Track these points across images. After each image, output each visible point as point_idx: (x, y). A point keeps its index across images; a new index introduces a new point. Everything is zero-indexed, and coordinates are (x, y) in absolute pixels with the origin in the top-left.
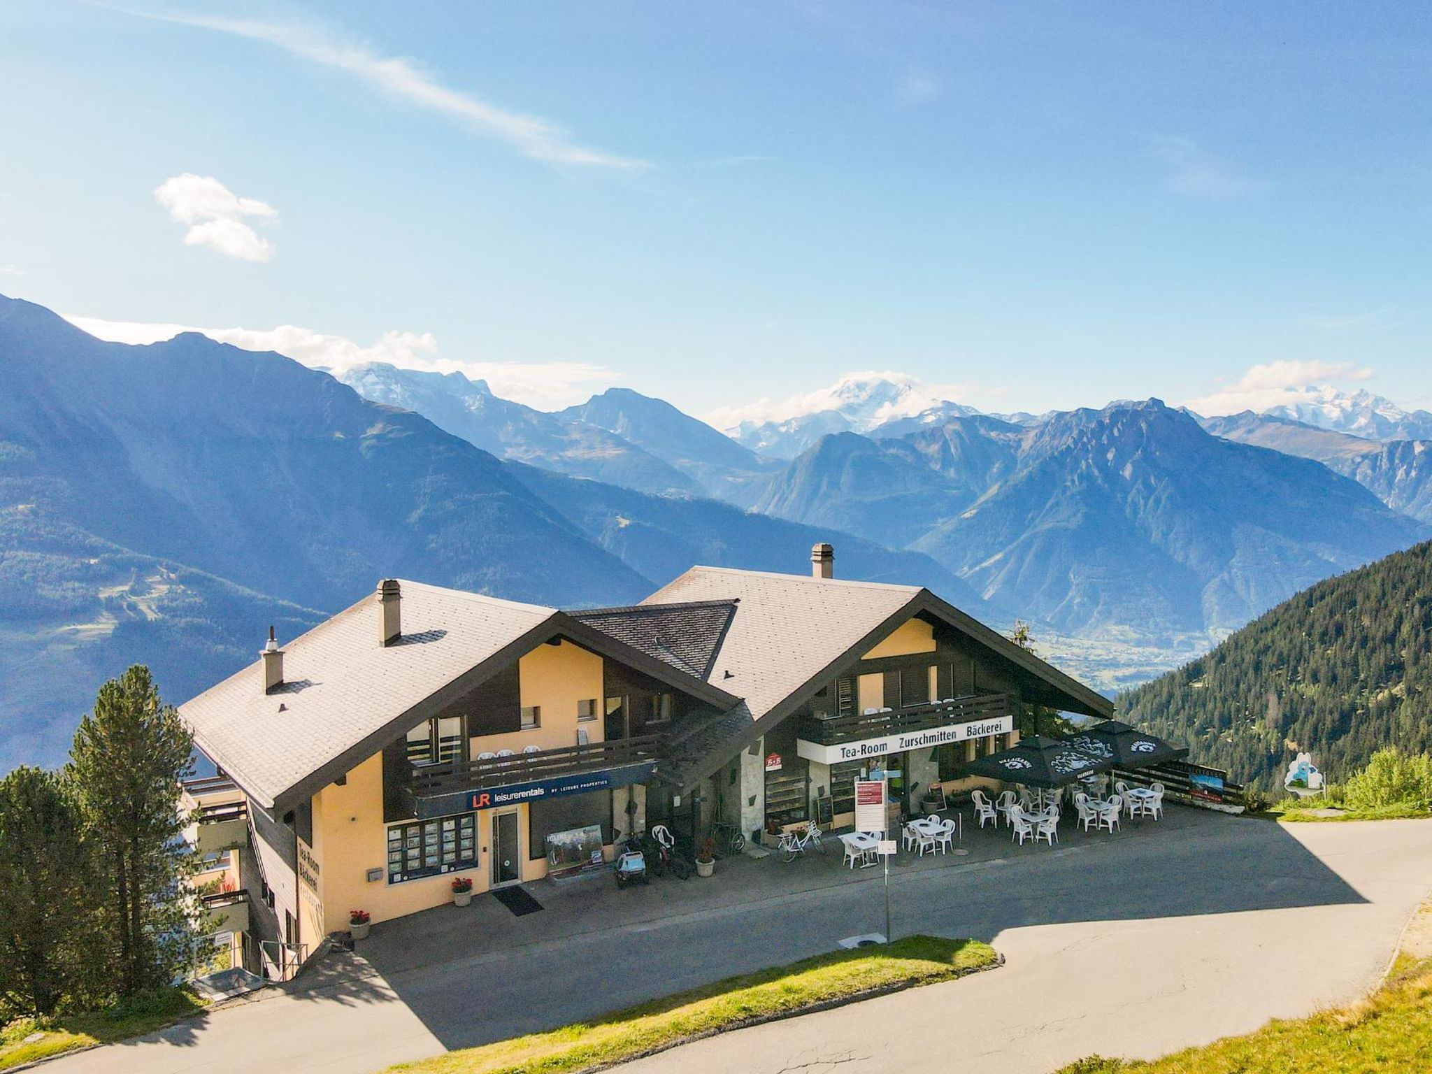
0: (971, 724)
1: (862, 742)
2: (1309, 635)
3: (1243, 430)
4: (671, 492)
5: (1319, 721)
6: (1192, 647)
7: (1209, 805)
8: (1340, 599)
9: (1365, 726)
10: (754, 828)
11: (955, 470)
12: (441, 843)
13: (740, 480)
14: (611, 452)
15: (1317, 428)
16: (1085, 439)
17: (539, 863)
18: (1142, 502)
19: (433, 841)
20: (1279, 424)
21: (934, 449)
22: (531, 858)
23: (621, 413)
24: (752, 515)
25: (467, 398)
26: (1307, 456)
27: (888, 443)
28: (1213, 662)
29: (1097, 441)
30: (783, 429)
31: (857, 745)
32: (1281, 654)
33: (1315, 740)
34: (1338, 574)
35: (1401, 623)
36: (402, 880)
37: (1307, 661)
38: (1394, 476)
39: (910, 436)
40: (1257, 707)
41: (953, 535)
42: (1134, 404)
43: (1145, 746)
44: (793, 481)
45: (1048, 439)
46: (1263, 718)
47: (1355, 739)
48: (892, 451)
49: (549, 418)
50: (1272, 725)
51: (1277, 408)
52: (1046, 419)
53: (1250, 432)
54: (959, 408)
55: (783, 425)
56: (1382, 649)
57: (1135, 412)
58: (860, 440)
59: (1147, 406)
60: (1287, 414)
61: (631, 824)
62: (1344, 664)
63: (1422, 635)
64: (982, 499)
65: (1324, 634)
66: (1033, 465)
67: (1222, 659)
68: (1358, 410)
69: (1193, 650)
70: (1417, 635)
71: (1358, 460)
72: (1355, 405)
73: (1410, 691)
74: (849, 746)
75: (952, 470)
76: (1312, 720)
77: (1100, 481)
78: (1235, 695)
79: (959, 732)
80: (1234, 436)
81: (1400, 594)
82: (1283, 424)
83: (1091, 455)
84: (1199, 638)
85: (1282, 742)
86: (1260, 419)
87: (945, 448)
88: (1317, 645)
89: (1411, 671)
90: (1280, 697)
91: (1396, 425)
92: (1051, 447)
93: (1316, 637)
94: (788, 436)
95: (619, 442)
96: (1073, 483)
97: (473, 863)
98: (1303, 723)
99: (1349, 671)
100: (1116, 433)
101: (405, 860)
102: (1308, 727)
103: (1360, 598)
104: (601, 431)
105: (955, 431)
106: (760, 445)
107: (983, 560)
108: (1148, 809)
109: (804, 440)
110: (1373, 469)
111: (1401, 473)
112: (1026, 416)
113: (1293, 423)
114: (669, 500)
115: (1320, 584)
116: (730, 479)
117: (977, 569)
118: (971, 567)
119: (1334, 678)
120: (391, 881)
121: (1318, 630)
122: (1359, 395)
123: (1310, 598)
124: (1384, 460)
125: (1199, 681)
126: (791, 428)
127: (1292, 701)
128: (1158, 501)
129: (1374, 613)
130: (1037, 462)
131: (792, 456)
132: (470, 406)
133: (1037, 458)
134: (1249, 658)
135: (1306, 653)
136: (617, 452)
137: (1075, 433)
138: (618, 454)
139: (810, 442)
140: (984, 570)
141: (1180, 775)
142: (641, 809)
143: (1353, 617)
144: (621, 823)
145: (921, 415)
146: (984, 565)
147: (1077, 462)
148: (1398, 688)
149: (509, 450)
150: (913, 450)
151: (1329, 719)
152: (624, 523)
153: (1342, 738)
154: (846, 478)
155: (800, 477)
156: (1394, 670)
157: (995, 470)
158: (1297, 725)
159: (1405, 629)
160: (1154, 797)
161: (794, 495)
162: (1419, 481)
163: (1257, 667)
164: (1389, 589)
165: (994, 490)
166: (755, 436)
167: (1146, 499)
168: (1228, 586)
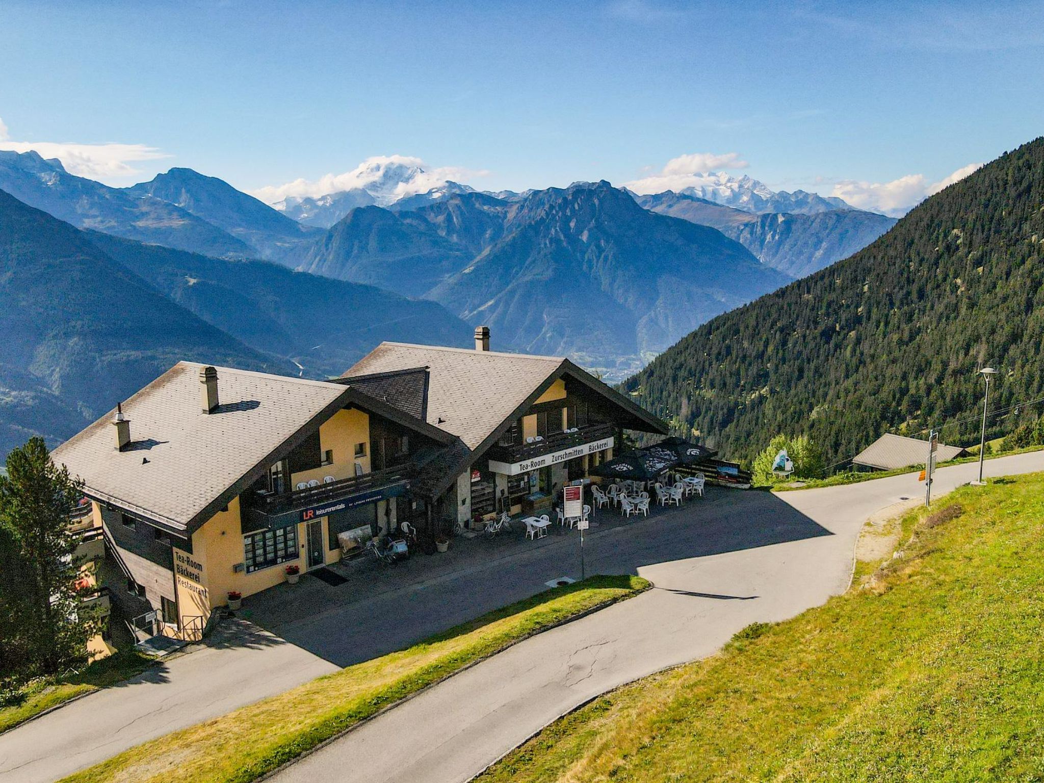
0: (591, 444)
1: (531, 460)
2: (709, 355)
3: (664, 205)
4: (231, 256)
5: (714, 415)
6: (629, 366)
7: (729, 485)
8: (729, 329)
9: (743, 417)
10: (465, 520)
11: (458, 236)
12: (275, 544)
13: (287, 245)
14: (178, 223)
15: (715, 204)
16: (554, 212)
17: (336, 552)
18: (595, 260)
19: (270, 543)
20: (690, 201)
21: (441, 219)
22: (331, 549)
23: (183, 190)
24: (299, 274)
25: (43, 174)
26: (708, 225)
27: (404, 215)
28: (645, 377)
29: (563, 214)
30: (320, 203)
31: (528, 462)
32: (690, 369)
33: (711, 428)
34: (729, 311)
35: (768, 344)
36: (255, 570)
37: (707, 374)
38: (765, 239)
39: (422, 209)
40: (674, 407)
41: (456, 287)
42: (589, 184)
43: (694, 452)
44: (330, 246)
45: (526, 211)
46: (678, 415)
47: (737, 426)
48: (408, 221)
49: (120, 194)
50: (684, 419)
51: (689, 188)
52: (525, 196)
53: (670, 206)
54: (459, 187)
55: (320, 200)
56: (756, 363)
57: (590, 191)
58: (383, 212)
59: (599, 187)
60: (695, 194)
61: (389, 523)
62: (731, 374)
63: (781, 352)
64: (478, 259)
65: (719, 354)
66: (515, 233)
67: (651, 374)
68: (742, 190)
69: (630, 368)
70: (777, 353)
71: (742, 227)
72: (740, 186)
73: (772, 392)
74: (524, 463)
75: (455, 236)
76: (710, 414)
77: (565, 244)
78: (660, 399)
79: (585, 449)
80: (659, 209)
81: (768, 324)
82: (692, 200)
83: (558, 224)
84: (634, 360)
85: (690, 431)
86: (678, 197)
87: (449, 219)
88: (714, 363)
89: (773, 377)
90: (689, 399)
91: (767, 201)
92: (530, 218)
93: (713, 357)
94: (324, 208)
95: (183, 213)
96: (545, 244)
97: (296, 555)
98: (704, 417)
99: (734, 379)
100: (576, 207)
101: (254, 557)
102: (707, 419)
103: (742, 329)
104: (167, 205)
105: (457, 205)
106: (302, 216)
107: (479, 306)
108: (695, 490)
109: (338, 213)
110: (751, 234)
111: (769, 237)
112: (511, 194)
113: (698, 200)
114: (230, 263)
115: (716, 319)
116: (279, 244)
117: (475, 312)
118: (471, 311)
119: (725, 384)
120: (248, 572)
121: (715, 351)
122: (744, 179)
123: (709, 329)
124: (759, 228)
125: (636, 391)
126: (327, 202)
127: (697, 401)
128: (606, 258)
129: (751, 338)
130: (519, 229)
131: (328, 225)
132: (47, 182)
133: (520, 225)
134: (669, 372)
135: (707, 367)
136: (182, 222)
137: (547, 207)
138: (184, 224)
139: (342, 214)
140: (481, 313)
141: (712, 467)
142: (394, 513)
143: (738, 342)
144: (382, 521)
145: (430, 193)
146: (480, 309)
147: (548, 229)
148: (764, 390)
149: (86, 220)
150: (425, 220)
151: (721, 413)
152: (192, 281)
153: (729, 427)
154: (373, 243)
155: (335, 244)
156: (762, 378)
157: (487, 236)
158: (700, 418)
159: (770, 348)
160: (699, 482)
161: (331, 257)
162: (780, 243)
163: (675, 379)
164: (761, 320)
165: (486, 251)
166: (298, 209)
167: (598, 257)
168: (653, 321)
